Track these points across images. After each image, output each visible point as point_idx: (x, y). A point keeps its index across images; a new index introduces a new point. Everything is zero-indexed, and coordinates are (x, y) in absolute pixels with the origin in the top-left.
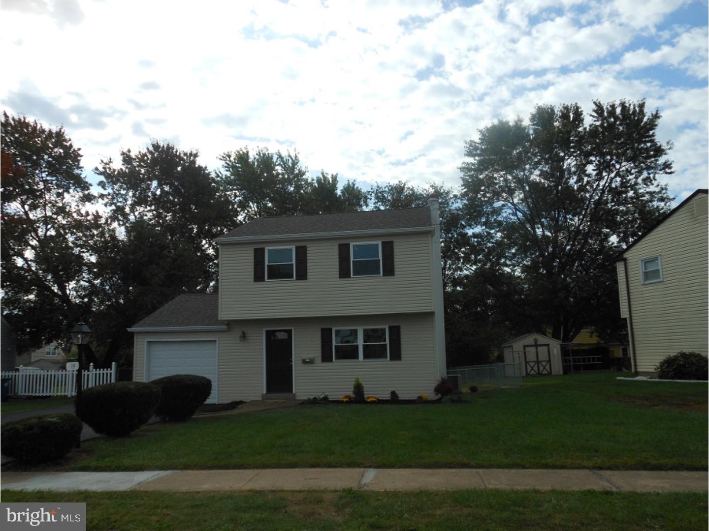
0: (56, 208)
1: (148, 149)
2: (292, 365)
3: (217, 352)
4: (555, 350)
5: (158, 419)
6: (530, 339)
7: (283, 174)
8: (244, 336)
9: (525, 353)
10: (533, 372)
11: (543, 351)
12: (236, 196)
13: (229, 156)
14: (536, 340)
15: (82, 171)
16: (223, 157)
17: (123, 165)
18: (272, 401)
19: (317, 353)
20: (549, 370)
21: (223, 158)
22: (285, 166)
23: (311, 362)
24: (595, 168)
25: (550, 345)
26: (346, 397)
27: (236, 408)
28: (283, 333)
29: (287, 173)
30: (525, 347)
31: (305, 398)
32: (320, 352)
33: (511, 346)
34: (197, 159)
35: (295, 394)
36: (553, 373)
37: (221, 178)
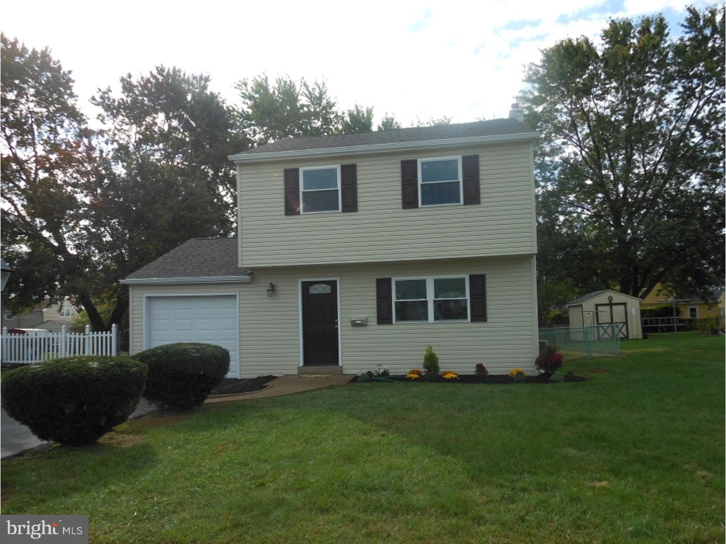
0: (49, 145)
1: (151, 73)
2: (337, 328)
3: (238, 312)
4: (634, 310)
5: (153, 407)
6: (603, 297)
7: (308, 106)
8: (273, 290)
9: (597, 313)
10: (606, 336)
11: (618, 311)
12: (255, 133)
13: (246, 84)
14: (610, 299)
15: (76, 100)
16: (238, 85)
17: (123, 92)
18: (312, 376)
19: (371, 312)
20: (625, 334)
21: (238, 87)
22: (311, 96)
23: (363, 324)
24: (678, 96)
25: (627, 305)
26: (413, 372)
27: (265, 387)
28: (324, 286)
29: (313, 104)
30: (597, 306)
31: (359, 372)
32: (375, 310)
33: (582, 305)
34: (208, 83)
35: (341, 367)
36: (631, 337)
37: (238, 112)
